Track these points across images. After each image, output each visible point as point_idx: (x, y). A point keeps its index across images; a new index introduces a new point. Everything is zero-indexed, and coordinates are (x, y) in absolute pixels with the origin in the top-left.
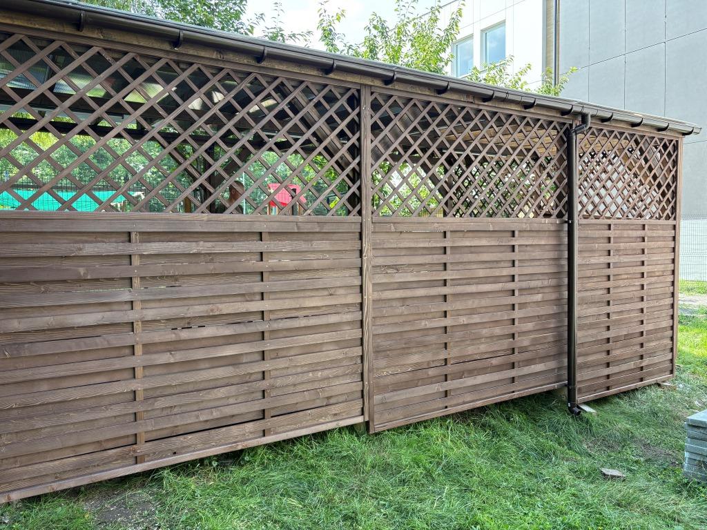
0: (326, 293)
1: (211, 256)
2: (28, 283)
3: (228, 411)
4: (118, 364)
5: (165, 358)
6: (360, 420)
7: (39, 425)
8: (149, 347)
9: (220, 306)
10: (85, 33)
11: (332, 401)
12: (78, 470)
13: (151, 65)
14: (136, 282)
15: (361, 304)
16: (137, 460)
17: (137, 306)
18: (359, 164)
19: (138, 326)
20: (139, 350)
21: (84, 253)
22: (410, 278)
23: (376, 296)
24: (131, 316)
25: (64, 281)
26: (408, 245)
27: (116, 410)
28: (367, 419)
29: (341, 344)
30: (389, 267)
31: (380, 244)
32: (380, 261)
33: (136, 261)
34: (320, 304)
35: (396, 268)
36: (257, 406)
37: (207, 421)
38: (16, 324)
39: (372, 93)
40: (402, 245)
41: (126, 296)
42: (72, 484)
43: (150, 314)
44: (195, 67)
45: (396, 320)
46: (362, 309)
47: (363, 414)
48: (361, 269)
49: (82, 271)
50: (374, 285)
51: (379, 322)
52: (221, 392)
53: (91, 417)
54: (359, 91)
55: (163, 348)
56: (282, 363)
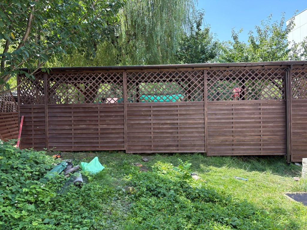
0: (194, 120)
1: (166, 111)
2: (134, 115)
3: (170, 144)
4: (148, 131)
5: (157, 131)
6: (204, 152)
7: (135, 140)
8: (154, 128)
9: (168, 121)
10: (143, 70)
11: (196, 146)
12: (141, 150)
13: (155, 74)
14: (152, 116)
15: (204, 123)
16: (151, 150)
17: (152, 120)
18: (203, 88)
19: (152, 124)
20: (152, 129)
21: (143, 110)
22: (220, 117)
23: (209, 121)
24: (150, 122)
25: (140, 115)
26: (219, 108)
27: (148, 140)
28: (206, 152)
29: (198, 132)
30: (213, 114)
31: (210, 108)
32: (210, 112)
33: (152, 112)
34: (192, 122)
35: (216, 114)
36: (176, 144)
37: (165, 145)
38: (132, 122)
39: (207, 71)
40: (217, 108)
41: (150, 118)
42: (140, 152)
43: (154, 122)
44: (163, 72)
45: (215, 128)
46: (204, 124)
47: (205, 150)
48: (204, 114)
49: (142, 113)
50: (208, 118)
51: (209, 128)
52: (168, 139)
53: (143, 140)
54: (203, 71)
55: (157, 129)
56: (183, 135)
